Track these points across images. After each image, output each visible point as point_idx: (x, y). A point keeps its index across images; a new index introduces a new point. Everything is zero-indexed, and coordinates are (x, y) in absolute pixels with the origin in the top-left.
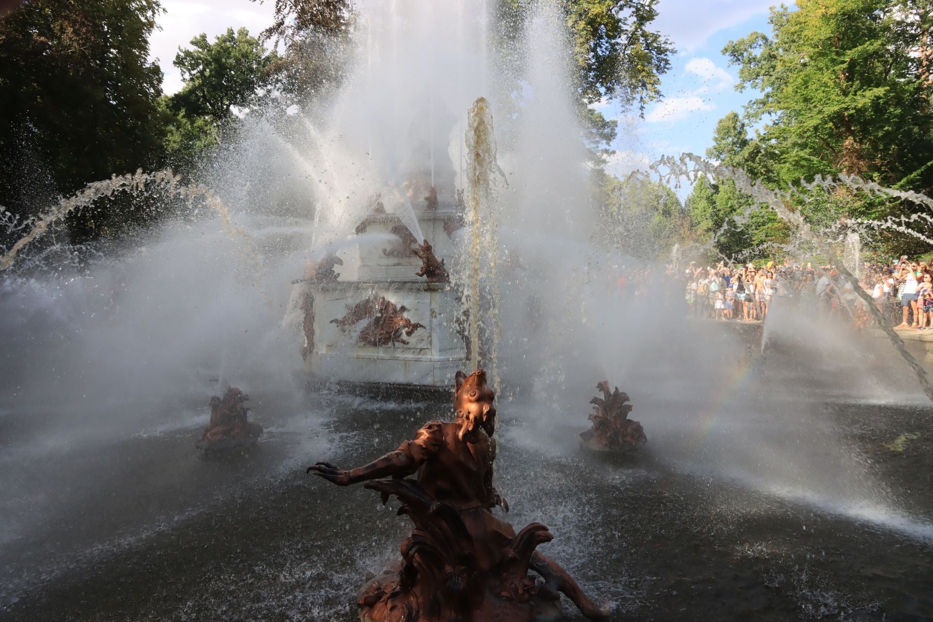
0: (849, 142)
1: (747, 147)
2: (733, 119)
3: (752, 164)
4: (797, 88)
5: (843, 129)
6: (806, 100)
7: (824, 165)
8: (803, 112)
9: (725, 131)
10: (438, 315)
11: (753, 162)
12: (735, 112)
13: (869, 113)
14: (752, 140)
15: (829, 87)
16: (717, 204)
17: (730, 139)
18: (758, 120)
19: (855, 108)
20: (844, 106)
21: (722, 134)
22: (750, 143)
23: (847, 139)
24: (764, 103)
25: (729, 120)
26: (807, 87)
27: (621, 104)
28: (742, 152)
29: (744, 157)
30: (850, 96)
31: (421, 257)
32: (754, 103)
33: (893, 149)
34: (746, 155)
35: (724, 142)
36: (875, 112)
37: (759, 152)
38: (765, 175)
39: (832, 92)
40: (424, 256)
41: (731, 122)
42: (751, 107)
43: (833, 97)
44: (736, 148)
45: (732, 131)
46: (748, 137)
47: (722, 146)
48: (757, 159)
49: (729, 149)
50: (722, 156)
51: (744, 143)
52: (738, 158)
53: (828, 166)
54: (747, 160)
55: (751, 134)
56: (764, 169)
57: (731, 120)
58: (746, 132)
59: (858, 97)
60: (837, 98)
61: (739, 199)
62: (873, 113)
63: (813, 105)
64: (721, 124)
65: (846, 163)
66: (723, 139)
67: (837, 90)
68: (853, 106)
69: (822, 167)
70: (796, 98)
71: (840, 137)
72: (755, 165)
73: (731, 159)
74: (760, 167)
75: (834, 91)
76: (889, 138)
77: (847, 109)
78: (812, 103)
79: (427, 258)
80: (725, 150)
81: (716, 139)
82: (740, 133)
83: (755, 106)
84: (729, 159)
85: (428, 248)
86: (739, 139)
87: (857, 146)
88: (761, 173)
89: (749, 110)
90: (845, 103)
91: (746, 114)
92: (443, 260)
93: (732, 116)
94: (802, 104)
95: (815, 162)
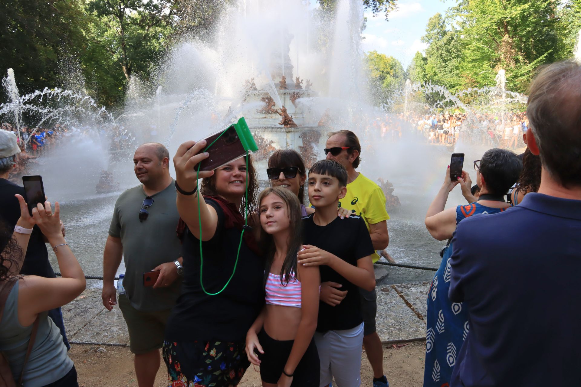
0: (506, 37)
1: (446, 35)
2: (438, 18)
3: (448, 47)
4: (478, 4)
5: (502, 30)
6: (483, 12)
7: (491, 52)
8: (480, 19)
9: (433, 25)
10: (290, 145)
11: (449, 45)
12: (440, 13)
13: (519, 21)
14: (449, 31)
15: (497, 4)
16: (427, 70)
17: (436, 31)
18: (453, 20)
19: (510, 18)
20: (504, 16)
21: (431, 27)
22: (448, 33)
23: (504, 36)
24: (458, 10)
25: (436, 18)
26: (484, 3)
27: (373, 12)
28: (443, 39)
29: (443, 42)
30: (508, 10)
31: (281, 115)
32: (451, 9)
33: (531, 41)
34: (445, 41)
35: (432, 32)
36: (522, 20)
37: (453, 39)
38: (456, 53)
39: (498, 7)
40: (283, 114)
41: (437, 20)
42: (449, 12)
43: (498, 10)
44: (439, 36)
45: (437, 25)
46: (447, 29)
47: (431, 34)
48: (452, 44)
49: (435, 37)
50: (431, 41)
51: (444, 33)
52: (440, 43)
53: (493, 52)
54: (445, 44)
55: (448, 28)
56: (456, 50)
57: (437, 18)
58: (446, 26)
59: (513, 11)
60: (501, 11)
61: (440, 68)
62: (520, 21)
63: (486, 15)
64: (430, 21)
65: (503, 51)
66: (432, 30)
67: (501, 6)
68: (510, 16)
69: (490, 53)
70: (477, 10)
71: (501, 35)
72: (450, 47)
73: (436, 43)
74: (454, 48)
75: (499, 7)
76: (529, 35)
77: (506, 18)
78: (486, 14)
79: (285, 115)
80: (433, 37)
81: (427, 30)
82: (442, 27)
83: (452, 11)
84: (435, 43)
85: (284, 111)
86: (441, 30)
87: (510, 40)
88: (454, 52)
89: (448, 13)
90: (505, 14)
91: (446, 16)
92: (292, 116)
93: (438, 16)
94: (480, 14)
95: (486, 50)
